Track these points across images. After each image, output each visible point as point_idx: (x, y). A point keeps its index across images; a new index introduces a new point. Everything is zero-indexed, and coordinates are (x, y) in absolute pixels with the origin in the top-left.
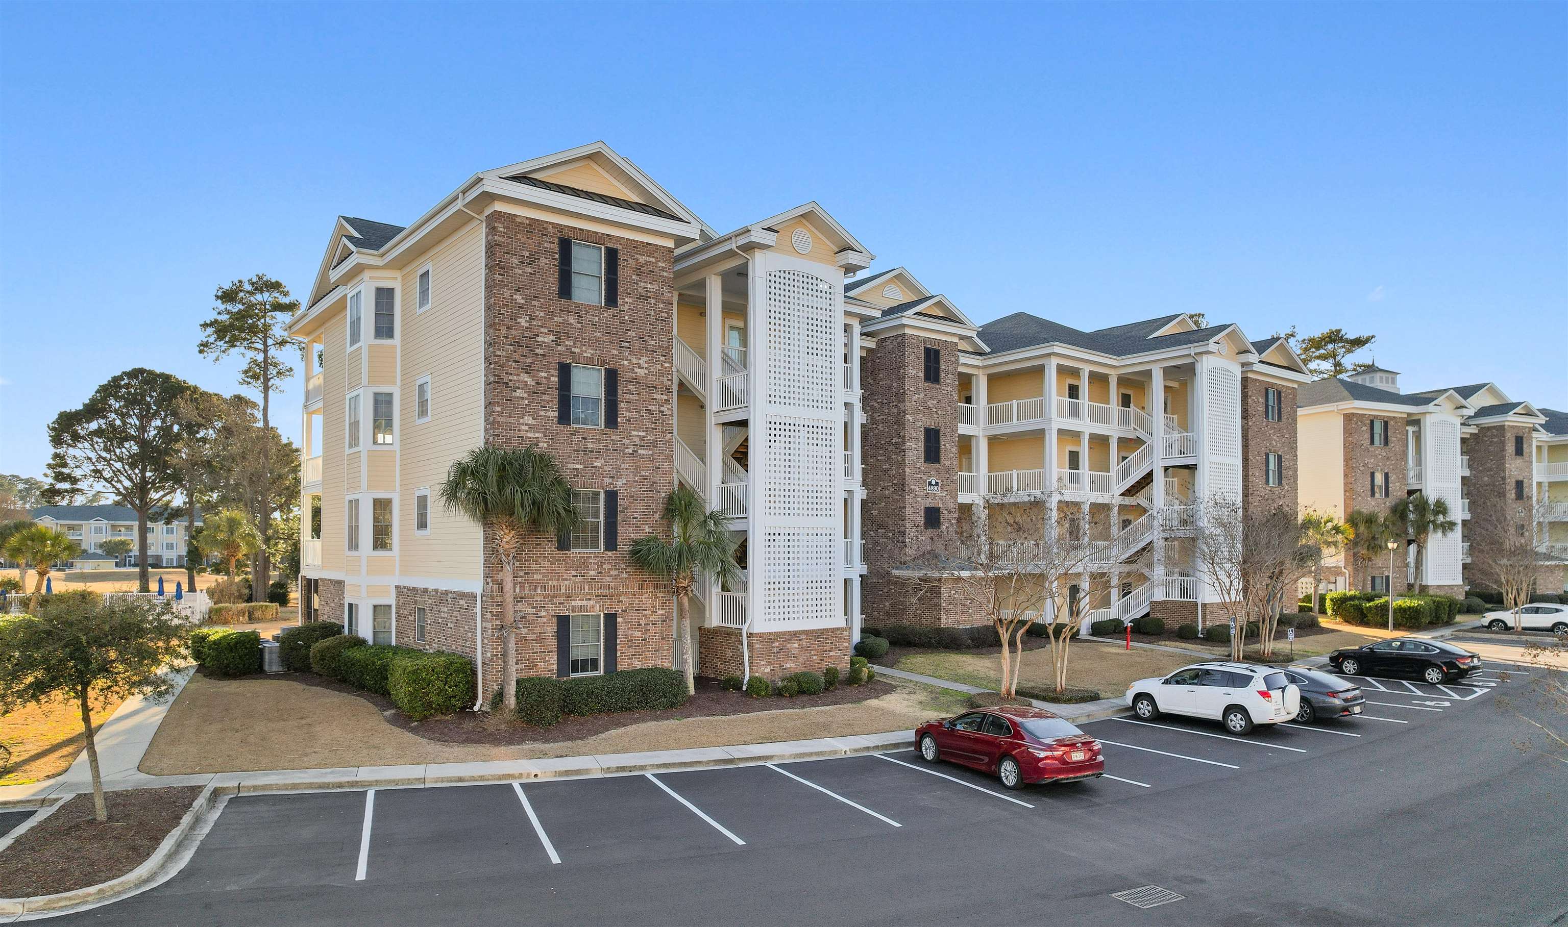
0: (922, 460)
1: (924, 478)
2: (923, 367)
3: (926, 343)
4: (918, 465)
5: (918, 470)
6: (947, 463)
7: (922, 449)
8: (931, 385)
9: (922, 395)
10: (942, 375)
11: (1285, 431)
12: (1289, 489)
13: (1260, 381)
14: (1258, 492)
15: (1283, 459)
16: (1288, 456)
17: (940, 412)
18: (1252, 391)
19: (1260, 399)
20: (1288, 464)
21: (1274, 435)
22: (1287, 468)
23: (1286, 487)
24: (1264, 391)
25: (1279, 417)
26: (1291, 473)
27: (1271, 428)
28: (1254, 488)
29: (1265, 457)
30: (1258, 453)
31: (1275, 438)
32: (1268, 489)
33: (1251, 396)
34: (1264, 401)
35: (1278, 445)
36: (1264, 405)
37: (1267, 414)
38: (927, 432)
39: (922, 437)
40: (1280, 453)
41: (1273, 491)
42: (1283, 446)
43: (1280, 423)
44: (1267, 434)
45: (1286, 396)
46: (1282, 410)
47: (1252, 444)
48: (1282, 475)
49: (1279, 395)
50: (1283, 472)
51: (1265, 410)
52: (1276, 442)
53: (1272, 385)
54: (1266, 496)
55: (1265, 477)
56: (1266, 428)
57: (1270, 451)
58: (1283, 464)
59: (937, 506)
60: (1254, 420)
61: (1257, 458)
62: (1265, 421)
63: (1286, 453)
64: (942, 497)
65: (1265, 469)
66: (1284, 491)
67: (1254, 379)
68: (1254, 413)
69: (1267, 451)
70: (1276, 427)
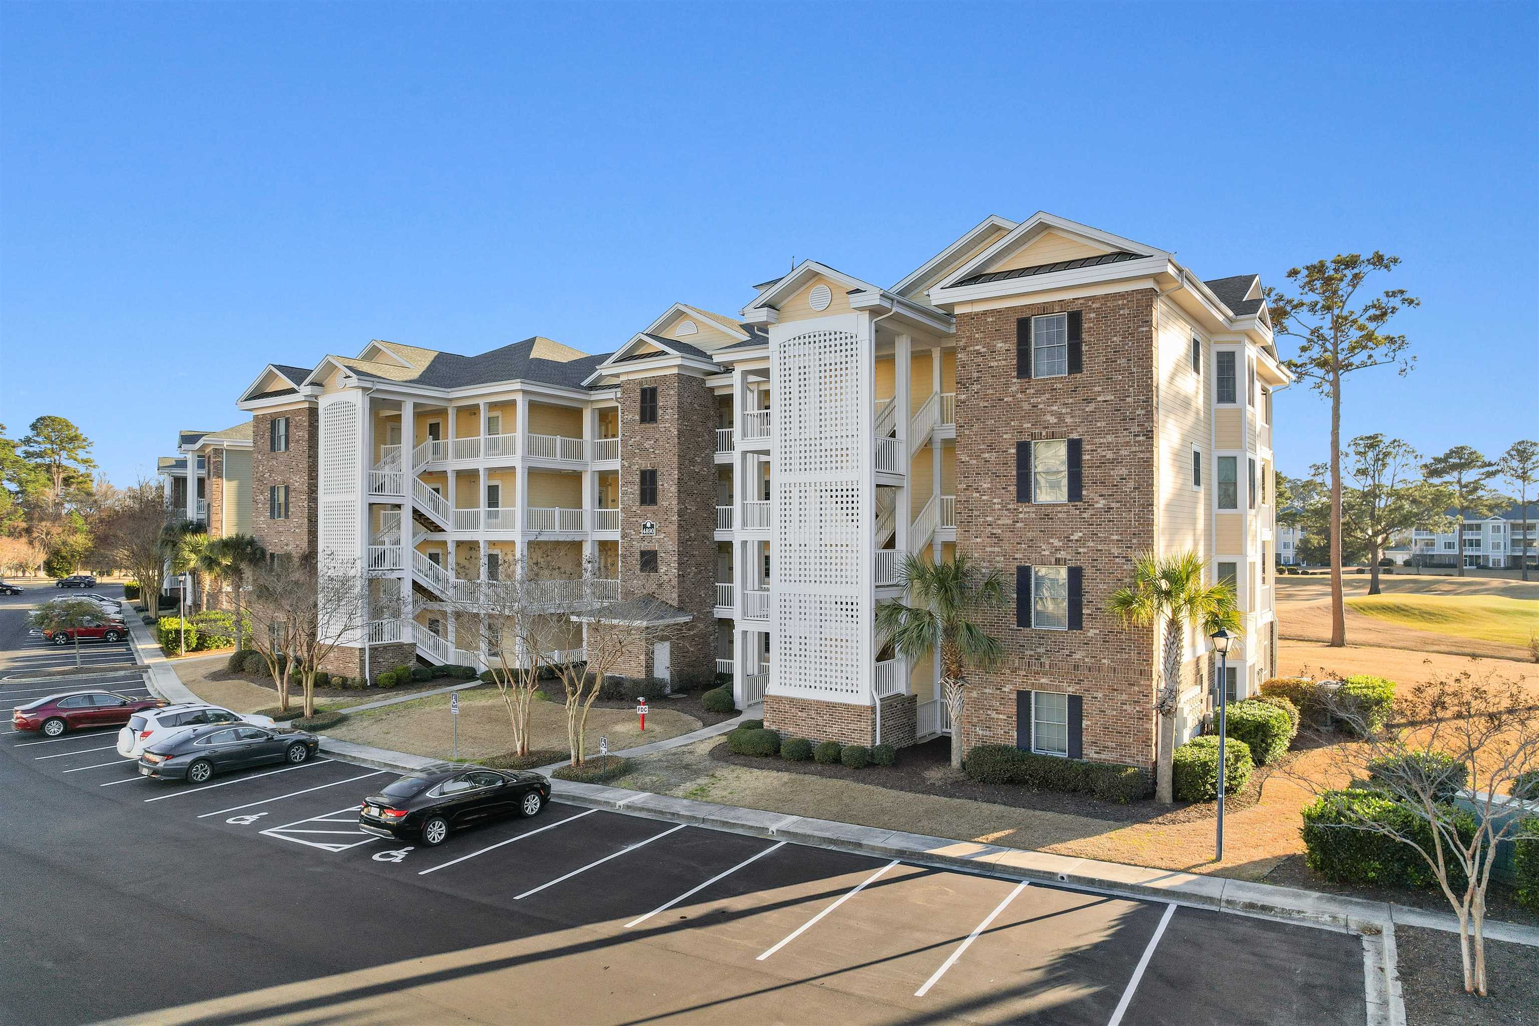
0: (637, 504)
1: (640, 521)
2: (638, 410)
3: (642, 385)
4: (634, 509)
5: (633, 514)
6: (665, 504)
7: (638, 492)
8: (648, 425)
9: (638, 438)
10: (660, 412)
11: (1096, 389)
12: (1113, 505)
13: (999, 311)
14: (989, 519)
15: (1087, 447)
16: (1110, 438)
17: (657, 452)
18: (970, 338)
19: (999, 345)
20: (1110, 455)
21: (1049, 403)
22: (1103, 463)
23: (1101, 503)
24: (1014, 326)
25: (1075, 365)
26: (1124, 471)
27: (1039, 393)
28: (975, 513)
29: (1013, 451)
30: (991, 448)
31: (1055, 408)
32: (1025, 510)
33: (964, 348)
34: (1012, 345)
35: (1068, 420)
36: (1014, 353)
37: (1023, 369)
38: (643, 474)
39: (637, 479)
40: (1075, 436)
41: (1047, 513)
42: (1088, 418)
43: (1079, 375)
44: (1026, 406)
45: (1102, 316)
46: (1084, 348)
47: (967, 432)
48: (1085, 480)
49: (1075, 319)
50: (1086, 472)
51: (1015, 362)
52: (1060, 416)
53: (1045, 308)
54: (1018, 525)
55: (1013, 489)
56: (1019, 396)
57: (1033, 436)
58: (1086, 457)
59: (653, 549)
60: (976, 387)
61: (987, 455)
62: (1016, 384)
63: (1101, 433)
64: (658, 541)
65: (1014, 473)
66: (1090, 512)
67: (977, 314)
68: (975, 375)
69: (1025, 438)
70: (1059, 386)
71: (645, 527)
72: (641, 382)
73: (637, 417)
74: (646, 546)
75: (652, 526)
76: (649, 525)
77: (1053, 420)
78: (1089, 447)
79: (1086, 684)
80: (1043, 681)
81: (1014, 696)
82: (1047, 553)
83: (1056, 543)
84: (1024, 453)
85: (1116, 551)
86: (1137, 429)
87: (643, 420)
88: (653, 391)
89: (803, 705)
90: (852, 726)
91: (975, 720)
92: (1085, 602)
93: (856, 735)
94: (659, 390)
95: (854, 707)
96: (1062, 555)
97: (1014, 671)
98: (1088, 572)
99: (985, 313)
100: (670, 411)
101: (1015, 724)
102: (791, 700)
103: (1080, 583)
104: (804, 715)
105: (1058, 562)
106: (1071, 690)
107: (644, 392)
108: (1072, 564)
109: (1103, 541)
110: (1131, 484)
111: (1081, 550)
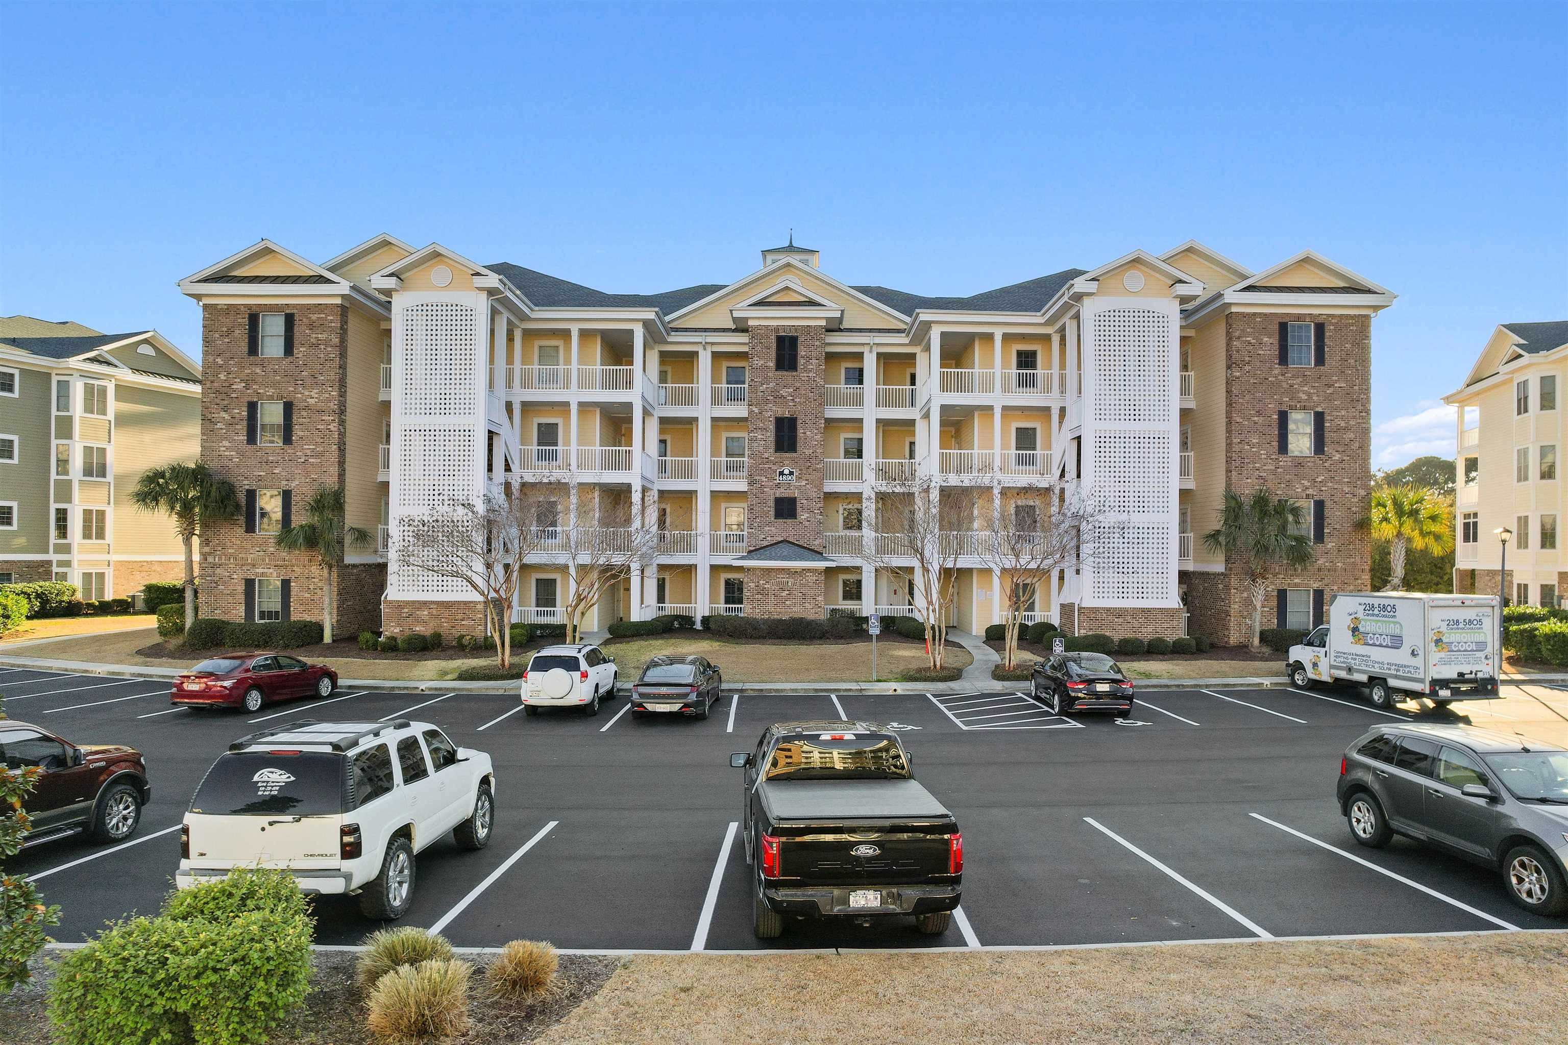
0: (770, 450)
1: (774, 467)
2: (773, 357)
3: (778, 332)
4: (767, 455)
5: (765, 460)
6: (807, 451)
7: (772, 439)
8: (786, 373)
9: (772, 385)
10: (801, 361)
11: (1334, 378)
12: (1345, 458)
13: (1265, 315)
14: (1257, 465)
15: (1327, 417)
16: (1343, 413)
17: (797, 400)
18: (1243, 330)
19: (1265, 339)
20: (1343, 424)
21: (1302, 385)
22: (1339, 429)
23: (1337, 457)
24: (1277, 327)
25: (1320, 360)
26: (1352, 436)
27: (1294, 377)
28: (1246, 460)
29: (1276, 417)
30: (1259, 413)
31: (1306, 389)
32: (1284, 460)
33: (1239, 338)
34: (1275, 340)
35: (1315, 398)
36: (1276, 346)
37: (1283, 359)
38: (780, 422)
39: (772, 427)
40: (1319, 409)
41: (1299, 463)
42: (1329, 398)
43: (1322, 368)
44: (1285, 385)
45: (1338, 329)
46: (1326, 349)
47: (1240, 400)
48: (1326, 440)
49: (1320, 329)
50: (1327, 435)
51: (1277, 353)
52: (1309, 394)
53: (1299, 317)
54: (1279, 470)
55: (1275, 444)
56: (1280, 377)
57: (1291, 408)
58: (1327, 424)
59: (792, 496)
60: (1247, 368)
61: (1256, 418)
62: (1278, 368)
63: (1337, 409)
64: (800, 487)
65: (1276, 432)
66: (1329, 462)
67: (1248, 314)
68: (1247, 359)
69: (1284, 408)
70: (1309, 374)
71: (781, 473)
72: (777, 329)
73: (772, 364)
74: (782, 493)
75: (791, 473)
76: (786, 472)
77: (1304, 397)
78: (1329, 418)
79: (1326, 581)
80: (1296, 581)
81: (1275, 593)
82: (1299, 490)
83: (1306, 483)
84: (1283, 418)
85: (1346, 489)
86: (1361, 408)
87: (780, 366)
88: (793, 341)
89: (1120, 613)
90: (1165, 625)
91: (1245, 613)
92: (1326, 524)
93: (1169, 632)
94: (800, 339)
95: (1167, 610)
96: (1310, 492)
97: (1275, 575)
98: (1328, 504)
99: (1254, 314)
100: (814, 361)
101: (1275, 614)
102: (1108, 610)
103: (1323, 511)
104: (1121, 620)
105: (1308, 496)
106: (1316, 586)
107: (780, 340)
108: (1316, 498)
109: (1339, 482)
110: (1357, 445)
111: (1323, 489)
